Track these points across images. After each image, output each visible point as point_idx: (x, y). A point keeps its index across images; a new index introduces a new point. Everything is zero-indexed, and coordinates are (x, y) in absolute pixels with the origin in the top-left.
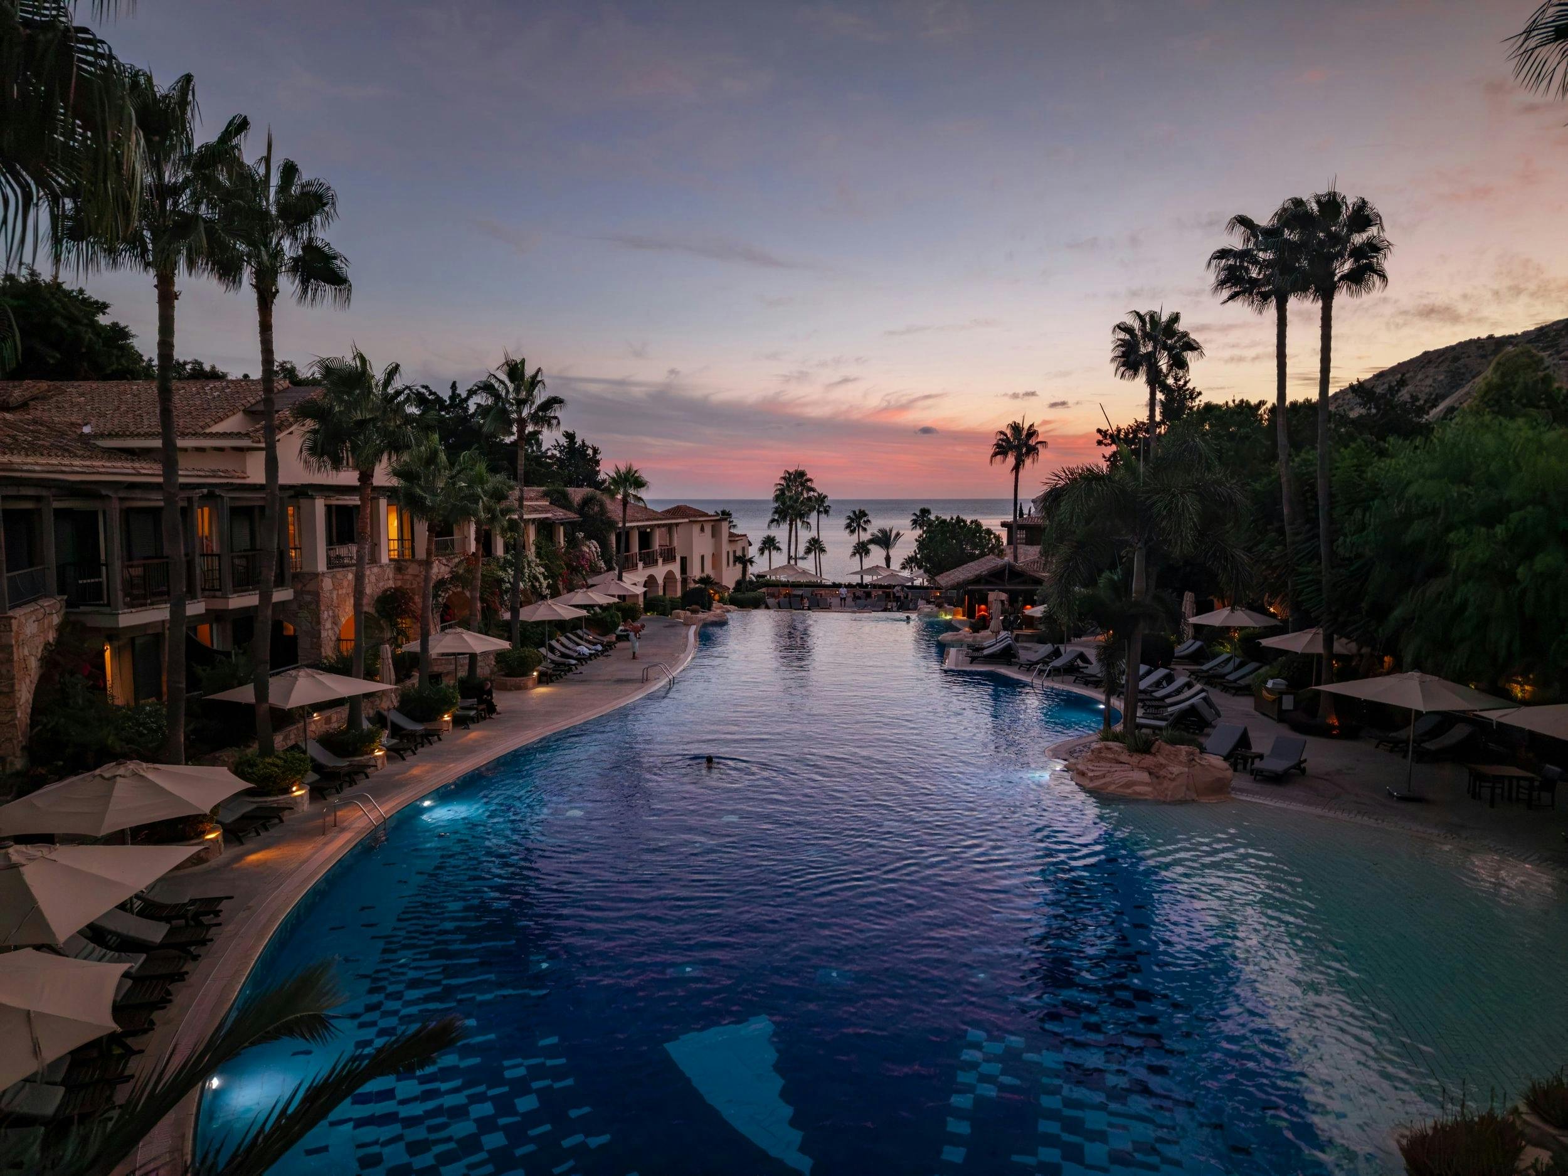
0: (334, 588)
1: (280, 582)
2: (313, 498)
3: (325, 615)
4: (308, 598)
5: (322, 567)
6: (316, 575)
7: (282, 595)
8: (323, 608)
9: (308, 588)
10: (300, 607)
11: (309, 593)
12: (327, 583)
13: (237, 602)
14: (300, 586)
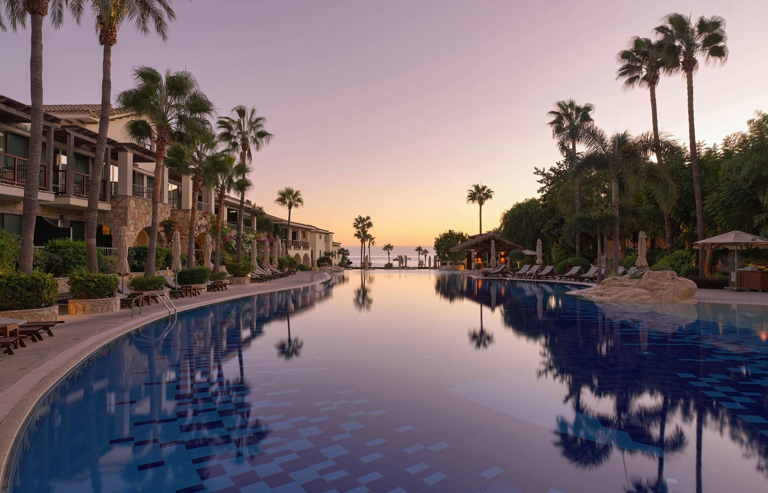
0: (136, 208)
1: (103, 199)
2: (126, 151)
3: (130, 222)
4: (120, 211)
5: (130, 193)
6: (126, 197)
7: (103, 206)
8: (129, 217)
9: (121, 205)
10: (115, 216)
11: (121, 207)
12: (132, 203)
13: (75, 201)
14: (115, 203)
